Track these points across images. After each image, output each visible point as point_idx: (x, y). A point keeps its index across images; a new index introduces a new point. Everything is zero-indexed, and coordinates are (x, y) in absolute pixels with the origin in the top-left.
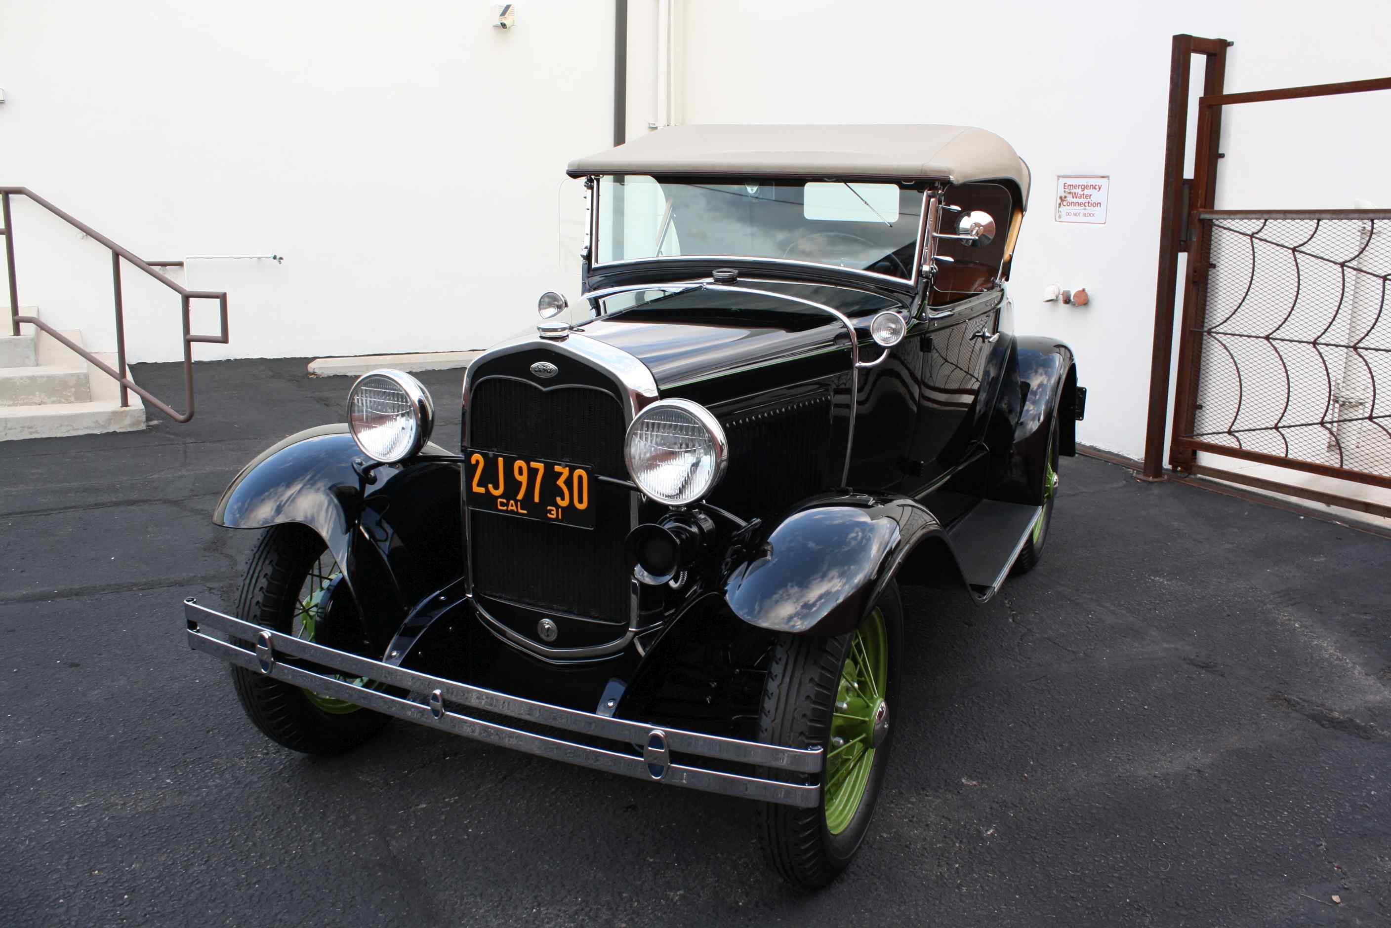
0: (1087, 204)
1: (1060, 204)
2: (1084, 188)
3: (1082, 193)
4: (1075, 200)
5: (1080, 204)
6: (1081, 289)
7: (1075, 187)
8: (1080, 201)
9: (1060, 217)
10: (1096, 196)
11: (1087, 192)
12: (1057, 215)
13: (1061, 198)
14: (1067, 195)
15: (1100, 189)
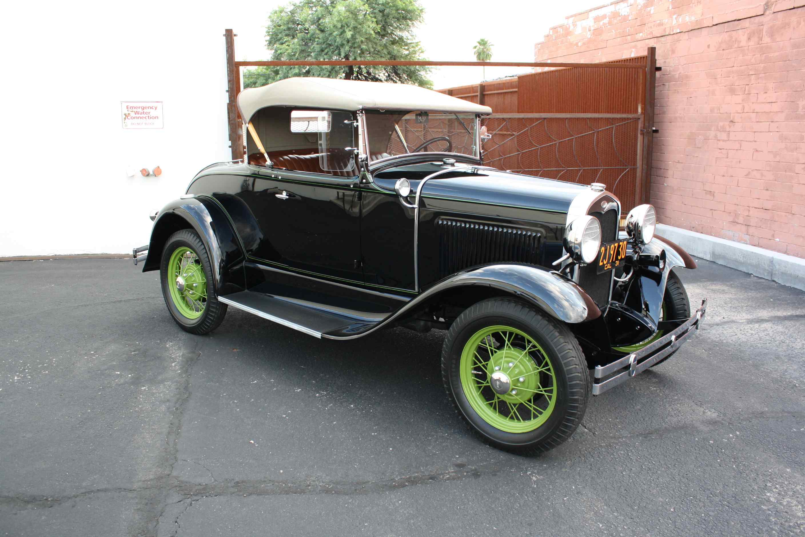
0: (147, 118)
1: (125, 118)
2: (143, 108)
3: (142, 111)
4: (137, 115)
5: (142, 118)
6: (156, 167)
7: (136, 108)
8: (141, 116)
9: (126, 126)
10: (153, 113)
11: (145, 111)
12: (124, 125)
13: (125, 115)
14: (130, 113)
15: (156, 109)
